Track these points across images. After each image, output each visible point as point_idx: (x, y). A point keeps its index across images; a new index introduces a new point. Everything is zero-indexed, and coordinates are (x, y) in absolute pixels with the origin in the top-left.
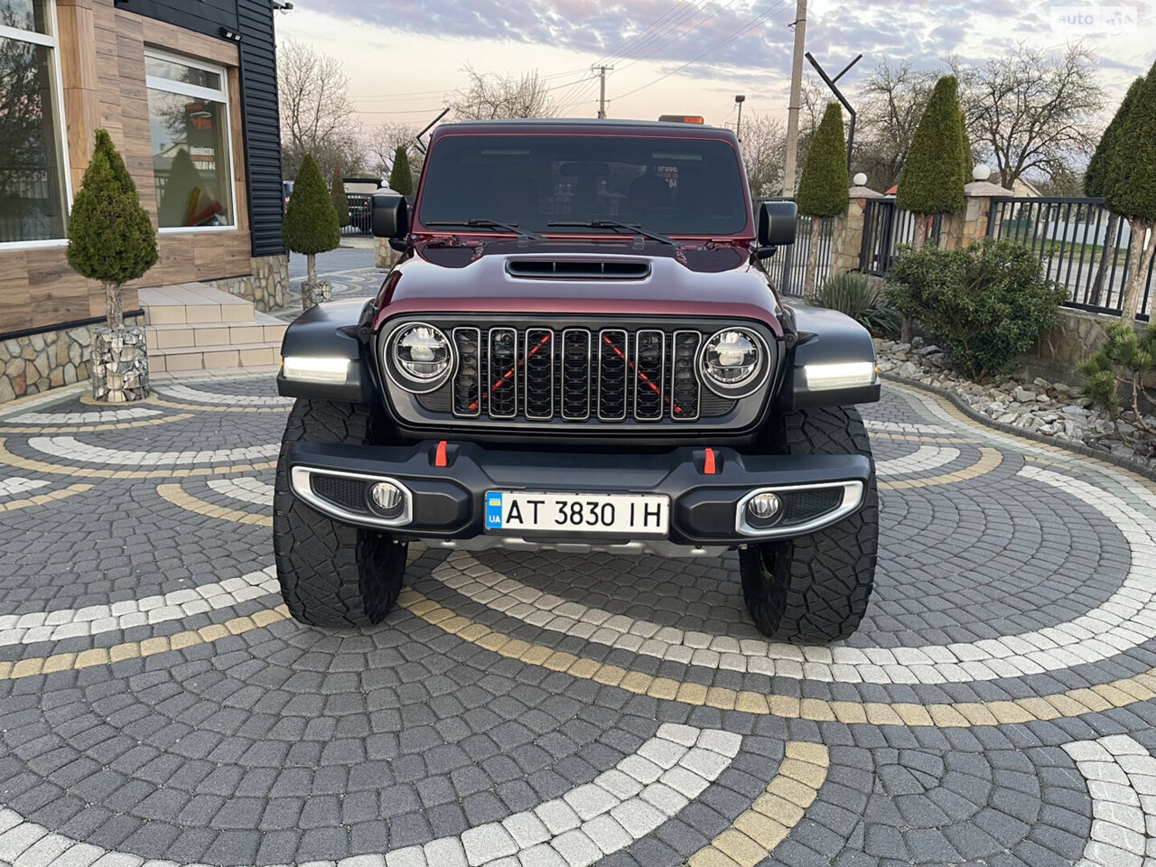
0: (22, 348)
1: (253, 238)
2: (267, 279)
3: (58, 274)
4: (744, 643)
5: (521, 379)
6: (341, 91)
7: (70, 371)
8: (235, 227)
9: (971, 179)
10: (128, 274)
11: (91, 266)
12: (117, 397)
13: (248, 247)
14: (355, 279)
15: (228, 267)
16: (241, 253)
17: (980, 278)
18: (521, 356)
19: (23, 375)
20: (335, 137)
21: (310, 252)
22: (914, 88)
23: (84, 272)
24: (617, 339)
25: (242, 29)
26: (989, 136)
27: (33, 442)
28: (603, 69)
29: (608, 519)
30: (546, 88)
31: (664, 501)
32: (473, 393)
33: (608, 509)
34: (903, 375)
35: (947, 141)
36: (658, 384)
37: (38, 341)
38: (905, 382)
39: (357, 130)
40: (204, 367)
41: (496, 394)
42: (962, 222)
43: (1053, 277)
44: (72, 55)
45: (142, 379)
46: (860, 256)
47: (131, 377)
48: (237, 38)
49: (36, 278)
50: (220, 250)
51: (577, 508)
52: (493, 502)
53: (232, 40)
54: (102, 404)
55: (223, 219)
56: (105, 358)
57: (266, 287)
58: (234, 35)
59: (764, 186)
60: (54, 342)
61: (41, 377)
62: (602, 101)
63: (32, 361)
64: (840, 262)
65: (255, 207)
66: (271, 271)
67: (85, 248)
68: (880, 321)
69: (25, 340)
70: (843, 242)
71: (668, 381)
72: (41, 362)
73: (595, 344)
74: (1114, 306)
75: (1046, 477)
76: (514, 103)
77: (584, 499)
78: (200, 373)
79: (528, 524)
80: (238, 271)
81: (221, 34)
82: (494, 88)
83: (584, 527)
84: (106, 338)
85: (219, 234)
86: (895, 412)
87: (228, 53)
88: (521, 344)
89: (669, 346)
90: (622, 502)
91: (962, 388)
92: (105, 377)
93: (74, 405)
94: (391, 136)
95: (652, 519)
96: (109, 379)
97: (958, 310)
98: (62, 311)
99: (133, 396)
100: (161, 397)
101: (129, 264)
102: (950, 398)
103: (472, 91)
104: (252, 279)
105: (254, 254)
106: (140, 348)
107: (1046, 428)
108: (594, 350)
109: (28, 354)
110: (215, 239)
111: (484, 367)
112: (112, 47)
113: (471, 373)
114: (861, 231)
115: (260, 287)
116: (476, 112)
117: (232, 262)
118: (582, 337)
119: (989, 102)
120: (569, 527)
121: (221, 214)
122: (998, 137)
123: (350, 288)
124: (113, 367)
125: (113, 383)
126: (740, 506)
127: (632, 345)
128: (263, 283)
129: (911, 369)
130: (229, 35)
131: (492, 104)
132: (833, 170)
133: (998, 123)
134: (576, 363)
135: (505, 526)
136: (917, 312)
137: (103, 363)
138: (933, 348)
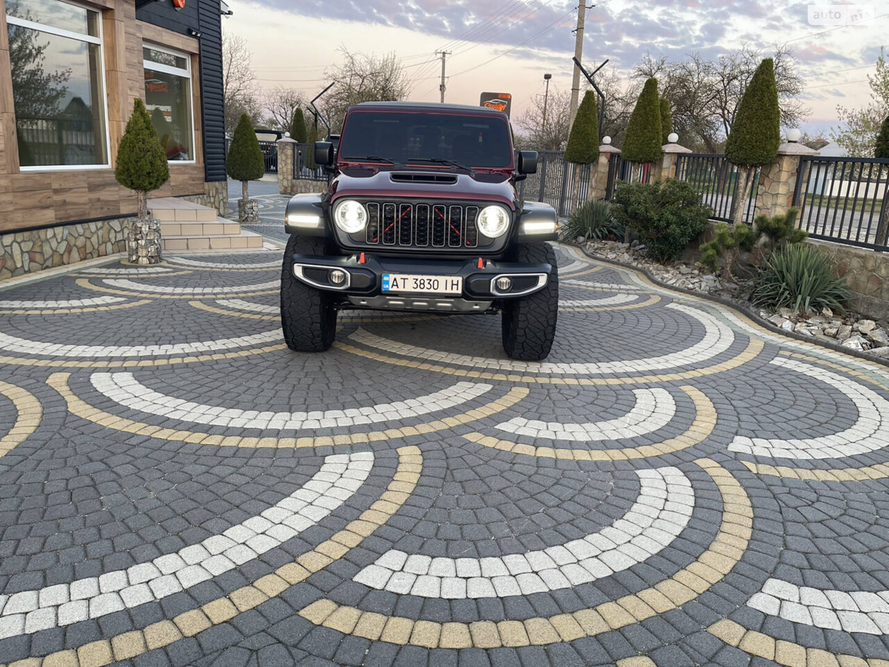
0: (84, 230)
1: (206, 169)
2: (214, 197)
3: (104, 185)
4: (500, 361)
5: (397, 227)
6: (245, 63)
7: (109, 246)
8: (194, 162)
9: (666, 142)
10: (153, 186)
11: (132, 181)
12: (144, 261)
13: (202, 175)
14: (267, 201)
15: (190, 188)
16: (199, 179)
17: (663, 200)
18: (398, 216)
19: (85, 247)
20: (238, 97)
21: (244, 179)
22: (669, 75)
23: (127, 185)
24: (441, 210)
25: (202, 29)
26: (720, 111)
27: (105, 281)
28: (444, 53)
29: (436, 287)
30: (401, 66)
31: (460, 279)
32: (375, 233)
33: (436, 282)
34: (622, 261)
35: (650, 118)
36: (459, 230)
37: (93, 226)
38: (622, 265)
39: (257, 93)
40: (188, 248)
41: (386, 234)
42: (661, 168)
43: (709, 202)
44: (112, 50)
45: (158, 251)
46: (606, 190)
47: (152, 249)
48: (199, 35)
49: (92, 188)
50: (186, 177)
51: (422, 282)
52: (385, 278)
53: (195, 36)
54: (135, 264)
55: (186, 156)
56: (138, 237)
57: (214, 203)
58: (197, 34)
59: (563, 143)
60: (101, 228)
61: (94, 249)
62: (443, 77)
63: (89, 238)
64: (594, 194)
65: (208, 148)
66: (217, 192)
67: (128, 170)
68: (614, 230)
69: (86, 225)
70: (596, 181)
71: (464, 229)
72: (94, 239)
73: (431, 212)
74: (727, 216)
75: (680, 308)
76: (377, 76)
77: (425, 277)
78: (186, 251)
79: (401, 289)
80: (197, 191)
81: (189, 33)
82: (363, 65)
83: (425, 290)
84: (139, 225)
85: (185, 166)
86: (610, 279)
87: (192, 45)
88: (398, 211)
89: (464, 214)
90: (442, 279)
91: (652, 267)
92: (137, 248)
93: (117, 265)
94: (281, 97)
95: (455, 287)
96: (140, 250)
97: (650, 220)
98: (105, 209)
99: (153, 261)
100: (169, 262)
101: (153, 181)
102: (645, 273)
103: (346, 66)
104: (205, 196)
105: (207, 180)
106: (158, 232)
107: (691, 286)
108: (431, 215)
109: (88, 234)
110: (183, 169)
111: (381, 221)
112: (135, 45)
113: (374, 224)
114: (607, 174)
115: (210, 202)
116: (348, 82)
117: (193, 185)
118: (425, 209)
119: (720, 86)
120: (418, 290)
121: (185, 152)
122: (726, 112)
123: (265, 207)
124: (142, 242)
125: (142, 252)
126: (493, 281)
127: (447, 213)
128: (212, 200)
129: (626, 257)
130: (194, 33)
131: (361, 76)
132: (588, 134)
133: (726, 102)
134: (422, 221)
135: (390, 289)
136: (627, 221)
137: (136, 240)
138: (643, 246)
